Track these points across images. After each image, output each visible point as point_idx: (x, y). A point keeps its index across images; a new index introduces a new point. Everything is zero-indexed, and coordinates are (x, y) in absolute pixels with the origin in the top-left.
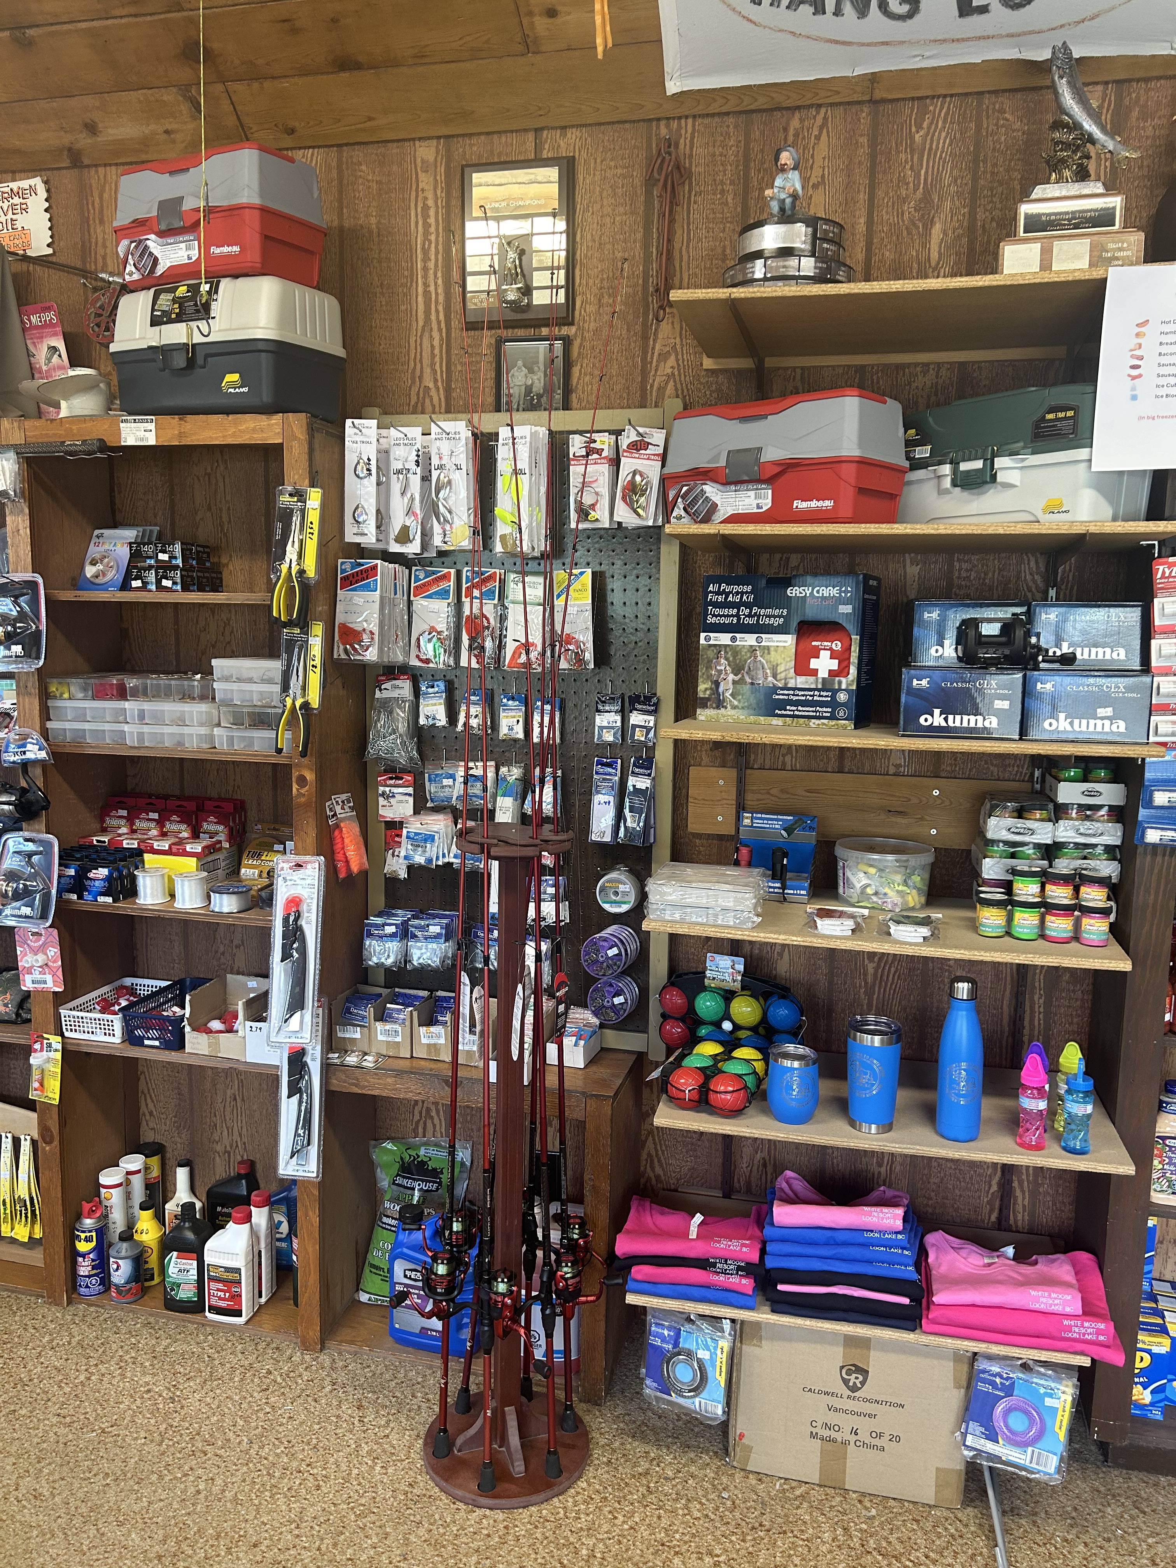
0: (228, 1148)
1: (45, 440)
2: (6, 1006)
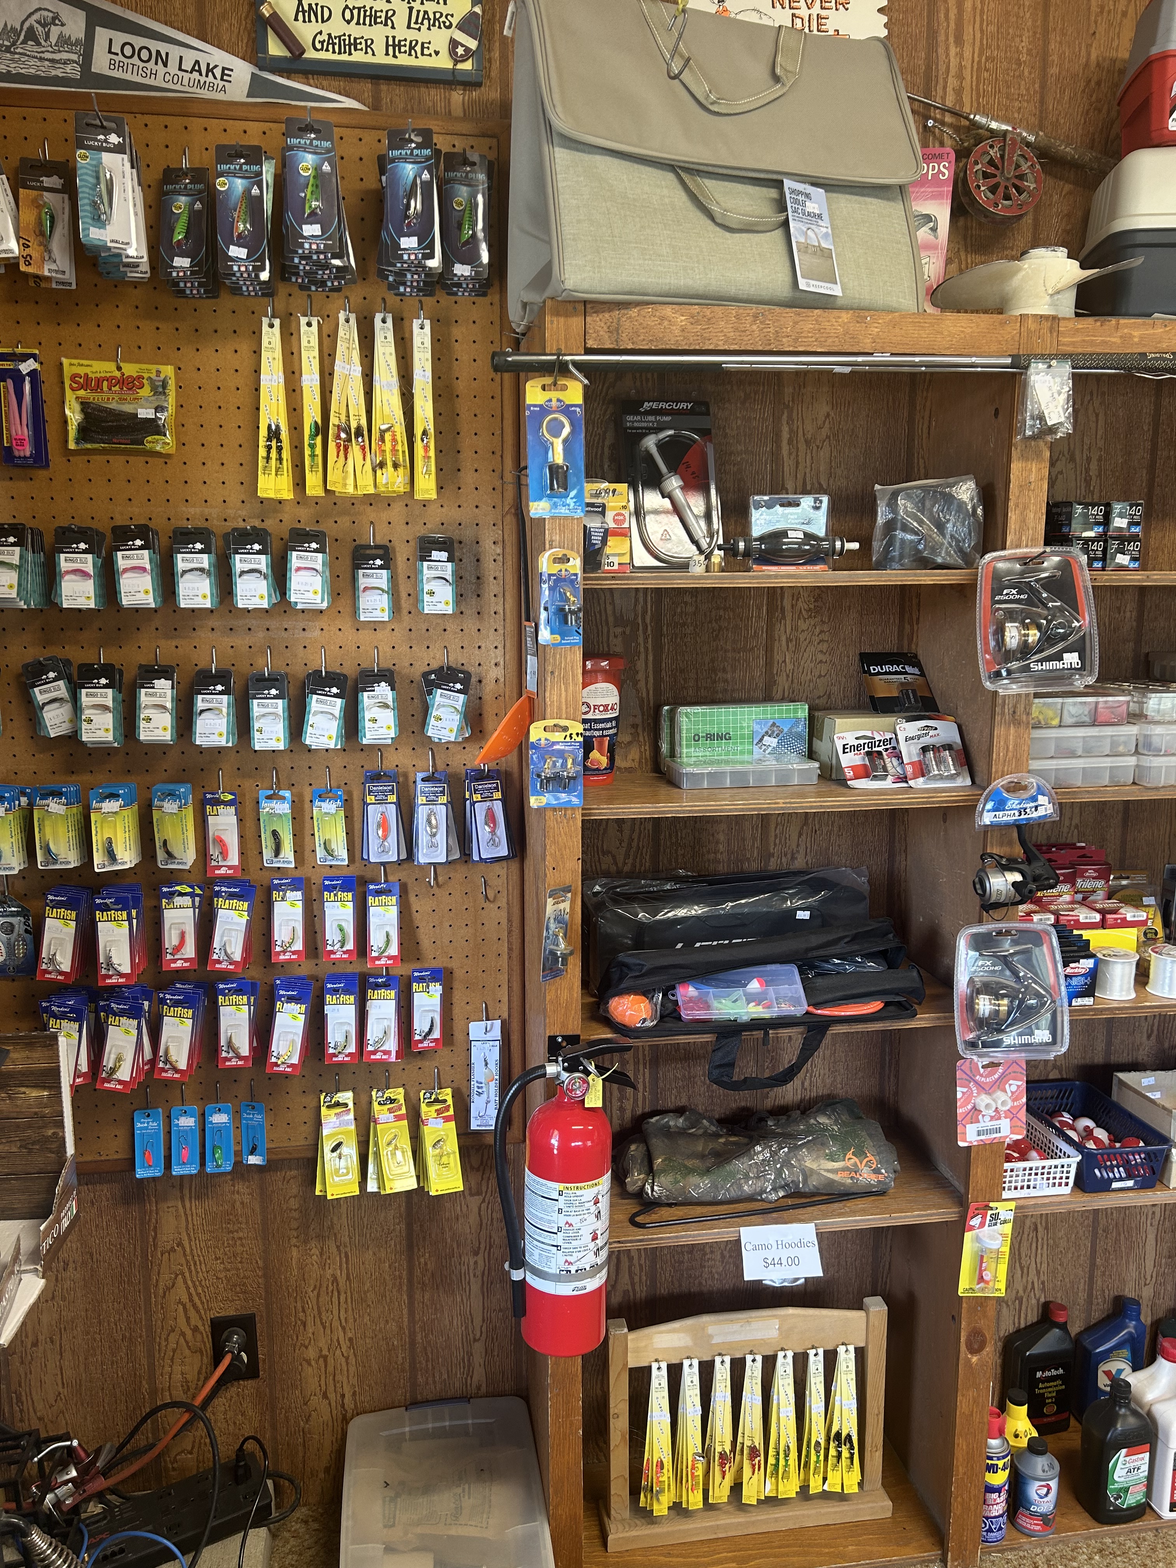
0: (1021, 1293)
1: (1089, 350)
2: (877, 1171)
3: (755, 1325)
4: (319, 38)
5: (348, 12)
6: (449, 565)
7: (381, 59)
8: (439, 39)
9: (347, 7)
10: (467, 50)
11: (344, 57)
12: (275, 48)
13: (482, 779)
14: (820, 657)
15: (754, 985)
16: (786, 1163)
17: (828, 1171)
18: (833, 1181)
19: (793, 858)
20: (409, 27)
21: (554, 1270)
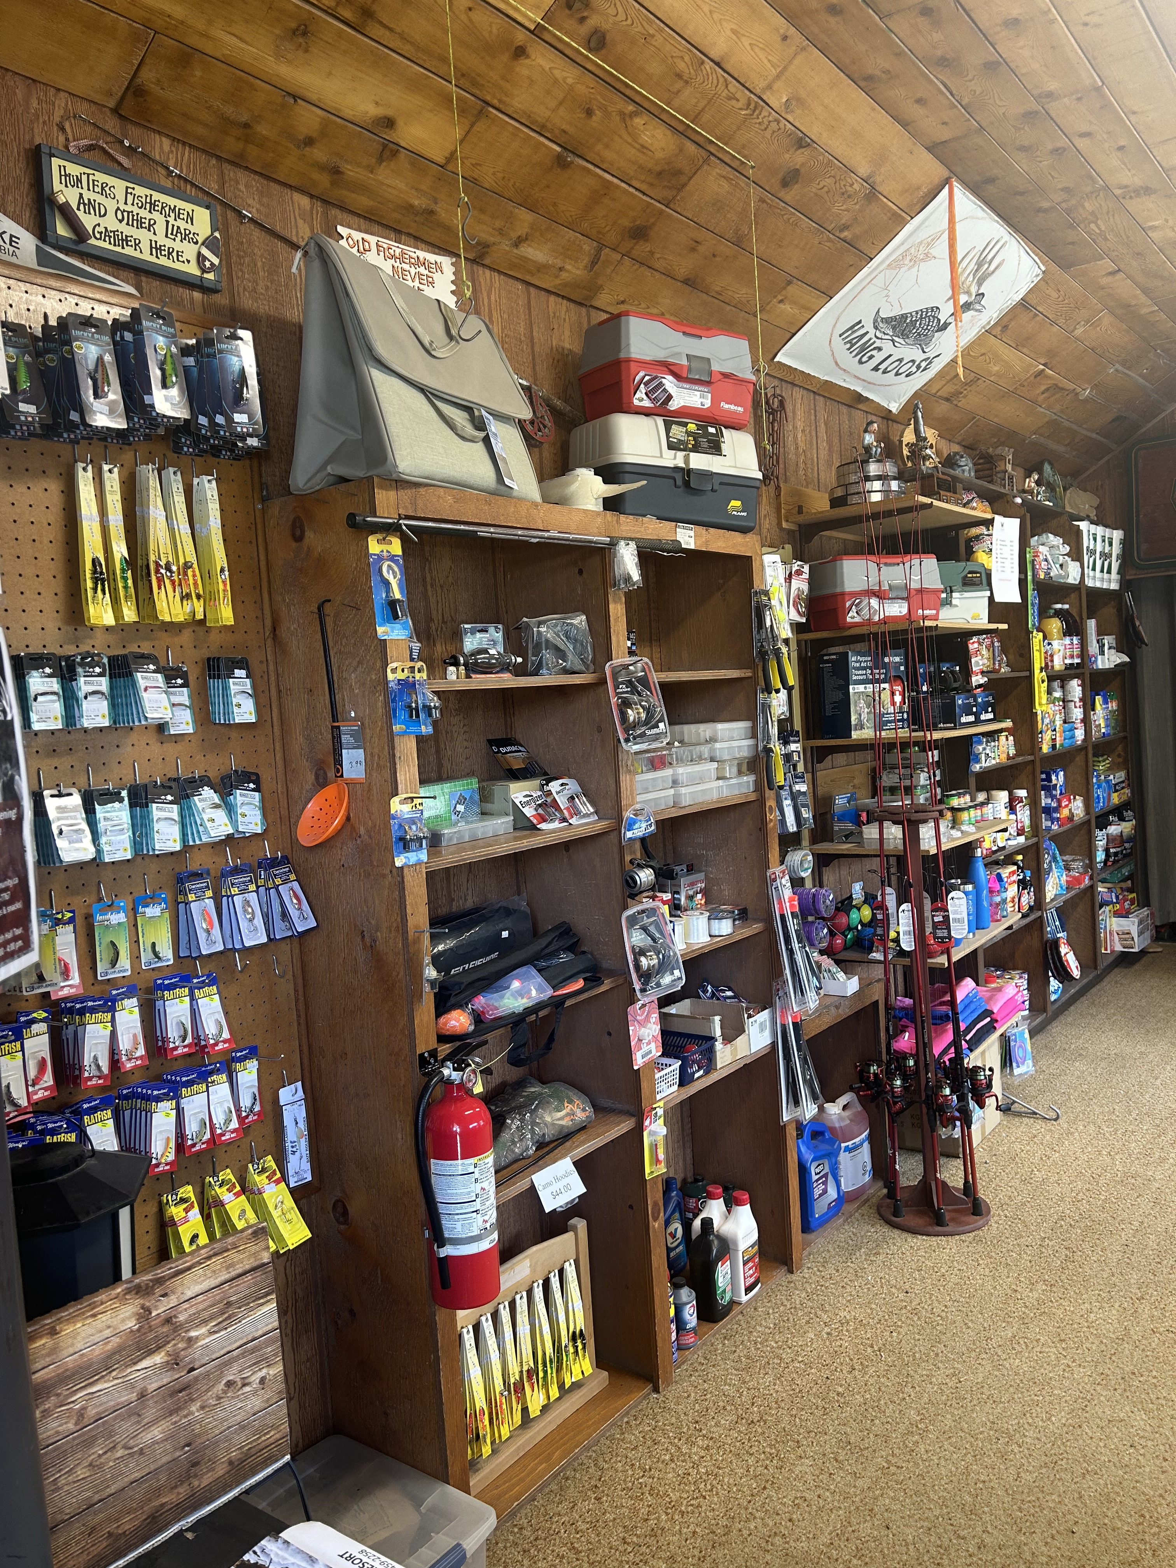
2: (584, 1110)
3: (518, 1269)
4: (97, 229)
5: (119, 213)
6: (248, 680)
7: (146, 256)
8: (190, 251)
9: (118, 209)
10: (212, 264)
11: (118, 249)
12: (62, 230)
13: (279, 864)
14: (465, 743)
15: (516, 984)
16: (533, 1123)
17: (559, 1119)
18: (563, 1126)
19: (466, 900)
20: (167, 236)
21: (476, 1232)
